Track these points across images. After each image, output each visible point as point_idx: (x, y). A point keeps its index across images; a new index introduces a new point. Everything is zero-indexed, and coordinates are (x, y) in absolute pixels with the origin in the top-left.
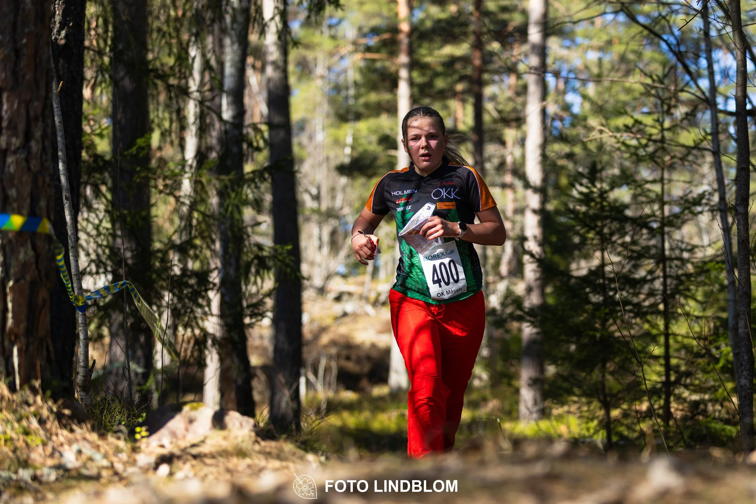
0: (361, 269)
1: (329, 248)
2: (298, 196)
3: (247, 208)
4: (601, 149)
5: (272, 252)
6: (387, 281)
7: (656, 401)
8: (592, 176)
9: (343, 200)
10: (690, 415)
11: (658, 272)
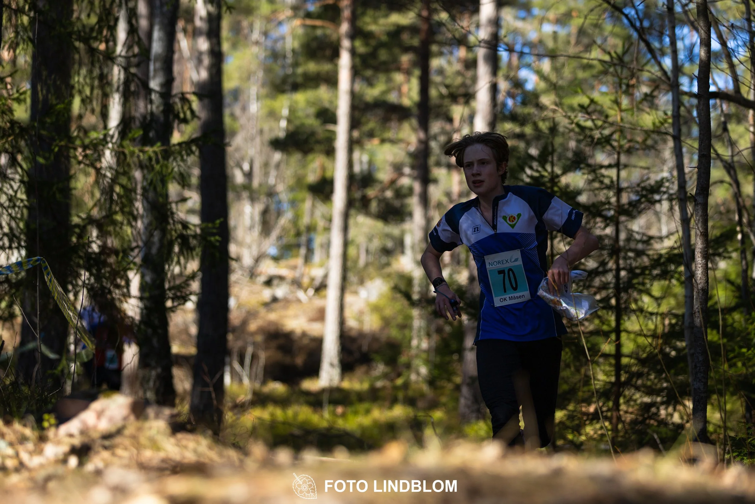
0: (294, 252)
1: (260, 228)
2: (229, 171)
3: (172, 182)
4: (553, 129)
5: (198, 231)
6: (321, 265)
7: (604, 404)
8: (543, 159)
9: (277, 177)
10: (640, 418)
11: (611, 265)
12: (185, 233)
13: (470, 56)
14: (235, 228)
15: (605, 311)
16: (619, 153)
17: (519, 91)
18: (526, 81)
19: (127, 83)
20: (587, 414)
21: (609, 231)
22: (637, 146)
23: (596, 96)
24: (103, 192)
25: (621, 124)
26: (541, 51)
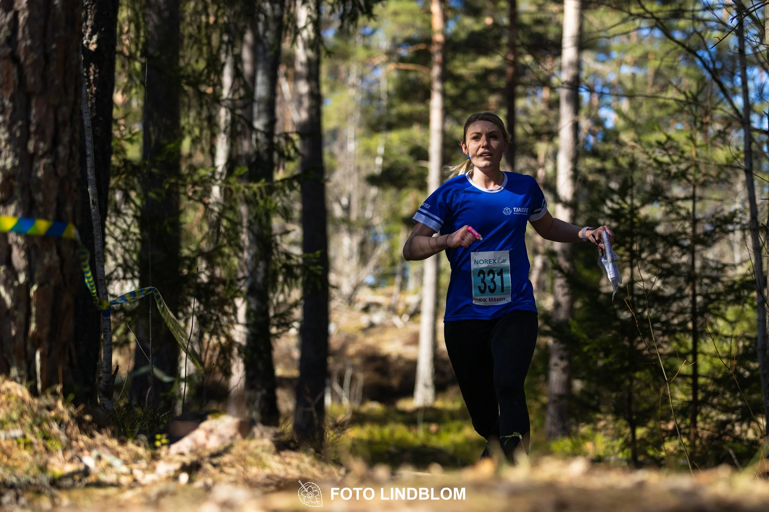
0: (390, 280)
1: (358, 258)
2: (328, 205)
3: (276, 216)
4: (633, 165)
5: (301, 260)
6: (416, 292)
7: (682, 420)
8: (623, 192)
9: (374, 211)
10: (716, 435)
11: (688, 291)
12: (288, 262)
13: (553, 96)
14: (335, 258)
15: (682, 335)
16: (694, 187)
17: (601, 129)
18: (606, 119)
19: (233, 123)
20: (666, 431)
21: (685, 259)
22: (711, 179)
23: (672, 133)
24: (211, 226)
25: (696, 159)
26: (620, 91)
